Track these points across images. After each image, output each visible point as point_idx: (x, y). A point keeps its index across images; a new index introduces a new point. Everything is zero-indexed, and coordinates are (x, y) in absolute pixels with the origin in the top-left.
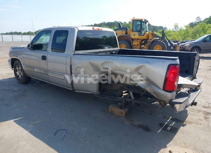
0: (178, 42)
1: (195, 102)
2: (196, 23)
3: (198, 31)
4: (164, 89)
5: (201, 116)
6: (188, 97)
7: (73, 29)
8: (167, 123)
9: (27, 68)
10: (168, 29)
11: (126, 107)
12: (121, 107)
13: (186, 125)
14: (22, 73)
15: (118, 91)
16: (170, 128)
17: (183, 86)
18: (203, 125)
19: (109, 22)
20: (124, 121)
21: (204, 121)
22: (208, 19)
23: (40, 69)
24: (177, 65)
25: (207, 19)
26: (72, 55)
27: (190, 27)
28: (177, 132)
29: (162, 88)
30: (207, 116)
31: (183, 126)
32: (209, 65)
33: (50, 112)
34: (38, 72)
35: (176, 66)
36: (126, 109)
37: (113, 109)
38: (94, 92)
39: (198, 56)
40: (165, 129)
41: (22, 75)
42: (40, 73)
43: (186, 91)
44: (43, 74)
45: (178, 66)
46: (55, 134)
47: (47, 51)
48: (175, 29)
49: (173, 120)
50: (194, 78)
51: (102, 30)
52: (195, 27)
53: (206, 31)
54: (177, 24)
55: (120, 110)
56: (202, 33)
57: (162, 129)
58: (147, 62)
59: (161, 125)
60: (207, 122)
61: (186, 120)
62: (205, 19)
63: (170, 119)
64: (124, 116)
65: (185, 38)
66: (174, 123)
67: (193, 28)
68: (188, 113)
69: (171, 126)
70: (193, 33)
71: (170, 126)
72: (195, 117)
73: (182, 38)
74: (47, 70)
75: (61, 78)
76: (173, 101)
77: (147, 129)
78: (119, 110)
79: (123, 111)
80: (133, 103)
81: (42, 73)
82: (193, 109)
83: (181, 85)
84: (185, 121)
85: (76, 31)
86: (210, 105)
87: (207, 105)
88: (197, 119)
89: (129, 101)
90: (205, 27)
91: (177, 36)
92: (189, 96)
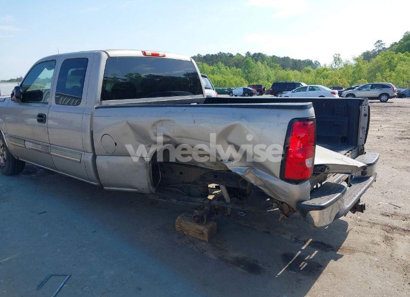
0: (342, 89)
1: (360, 204)
2: (375, 53)
3: (379, 67)
4: (283, 177)
5: (377, 234)
6: (340, 194)
7: (97, 55)
8: (300, 252)
9: (12, 143)
10: (322, 65)
11: (213, 218)
12: (200, 220)
13: (341, 256)
14: (5, 153)
15: (197, 184)
16: (306, 264)
17: (328, 169)
18: (379, 255)
19: (208, 55)
20: (205, 251)
21: (383, 245)
22: (399, 45)
23: (36, 142)
24: (307, 120)
25: (396, 43)
26: (94, 109)
27: (364, 59)
28: (321, 272)
29: (278, 174)
30: (389, 235)
31: (336, 259)
32: (400, 130)
33: (46, 235)
34: (32, 149)
35: (305, 123)
36: (212, 224)
37: (183, 225)
38: (144, 189)
39: (366, 105)
40: (295, 267)
41: (5, 157)
42: (36, 150)
43: (339, 181)
44: (43, 152)
45: (312, 122)
46: (41, 285)
47: (47, 103)
48: (334, 64)
49: (314, 245)
50: (360, 152)
51: (164, 56)
52: (374, 60)
53: (395, 66)
54: (339, 55)
55: (198, 226)
56: (388, 70)
57: (287, 266)
58: (243, 117)
59: (287, 257)
60: (389, 249)
61: (343, 245)
62: (392, 43)
63: (308, 243)
64: (207, 239)
65: (355, 81)
66: (316, 252)
67: (369, 61)
68: (349, 228)
69: (308, 261)
70: (369, 72)
71: (306, 261)
72: (363, 239)
73: (349, 81)
74: (48, 145)
75: (73, 161)
76: (305, 203)
77: (253, 268)
78: (196, 226)
79: (204, 229)
80: (229, 210)
81: (39, 151)
82: (360, 221)
83: (323, 167)
84: (341, 247)
85: (104, 57)
86: (396, 211)
87: (391, 210)
88: (366, 242)
89: (217, 207)
90: (393, 58)
91: (339, 78)
92: (343, 191)
